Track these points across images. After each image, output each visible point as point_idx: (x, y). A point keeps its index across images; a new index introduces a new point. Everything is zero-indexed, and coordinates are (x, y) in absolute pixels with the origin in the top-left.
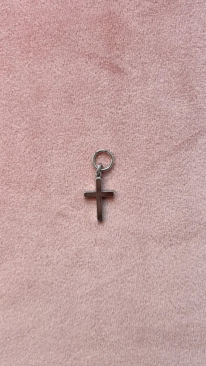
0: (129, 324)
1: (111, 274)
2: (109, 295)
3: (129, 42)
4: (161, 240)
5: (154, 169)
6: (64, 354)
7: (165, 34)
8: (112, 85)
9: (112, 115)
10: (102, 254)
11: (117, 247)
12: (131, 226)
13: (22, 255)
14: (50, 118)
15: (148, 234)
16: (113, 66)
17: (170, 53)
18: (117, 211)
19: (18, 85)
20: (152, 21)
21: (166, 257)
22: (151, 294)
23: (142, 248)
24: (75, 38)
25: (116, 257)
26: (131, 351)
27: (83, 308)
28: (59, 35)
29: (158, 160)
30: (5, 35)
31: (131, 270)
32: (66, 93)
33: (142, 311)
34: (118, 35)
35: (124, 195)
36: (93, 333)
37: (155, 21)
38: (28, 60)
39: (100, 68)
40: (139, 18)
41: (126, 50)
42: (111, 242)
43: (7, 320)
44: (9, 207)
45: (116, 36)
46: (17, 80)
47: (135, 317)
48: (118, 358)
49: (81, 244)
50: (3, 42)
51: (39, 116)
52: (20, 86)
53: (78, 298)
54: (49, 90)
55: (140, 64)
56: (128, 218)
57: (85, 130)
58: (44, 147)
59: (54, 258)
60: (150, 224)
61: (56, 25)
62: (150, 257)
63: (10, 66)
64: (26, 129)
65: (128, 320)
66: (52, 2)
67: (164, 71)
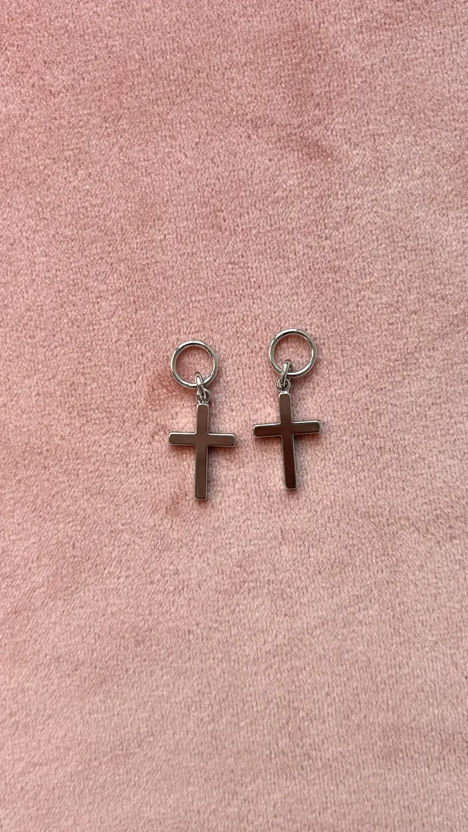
0: (365, 717)
1: (320, 607)
2: (317, 655)
3: (342, 90)
4: (429, 527)
5: (409, 368)
6: (221, 791)
7: (420, 69)
8: (308, 185)
9: (310, 251)
10: (298, 562)
11: (331, 547)
12: (361, 498)
13: (119, 571)
14: (171, 263)
15: (401, 514)
16: (308, 143)
17: (433, 111)
18: (329, 466)
19: (97, 192)
20: (390, 42)
21: (442, 564)
22: (410, 648)
23: (387, 547)
24: (222, 83)
25: (330, 567)
26: (371, 779)
27: (260, 686)
28: (185, 79)
29: (416, 348)
30: (65, 83)
31: (363, 597)
32: (206, 207)
33: (391, 687)
34: (317, 75)
35: (342, 429)
36: (284, 741)
37: (398, 42)
38: (119, 137)
39: (279, 148)
40: (361, 36)
41: (335, 107)
42: (316, 534)
43: (89, 720)
44: (87, 466)
45: (313, 76)
46: (95, 182)
47: (377, 702)
48: (342, 794)
49: (250, 541)
50: (60, 98)
51: (148, 261)
52: (102, 196)
53: (247, 664)
54: (167, 201)
55: (369, 137)
56: (354, 480)
57: (251, 288)
58: (160, 329)
59: (192, 576)
60: (403, 493)
61: (178, 55)
62: (405, 566)
63: (78, 150)
64: (119, 291)
65: (361, 709)
66: (167, 6)
67: (421, 152)
